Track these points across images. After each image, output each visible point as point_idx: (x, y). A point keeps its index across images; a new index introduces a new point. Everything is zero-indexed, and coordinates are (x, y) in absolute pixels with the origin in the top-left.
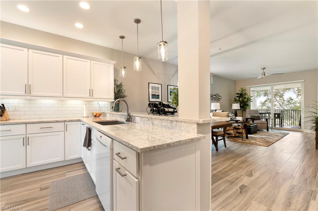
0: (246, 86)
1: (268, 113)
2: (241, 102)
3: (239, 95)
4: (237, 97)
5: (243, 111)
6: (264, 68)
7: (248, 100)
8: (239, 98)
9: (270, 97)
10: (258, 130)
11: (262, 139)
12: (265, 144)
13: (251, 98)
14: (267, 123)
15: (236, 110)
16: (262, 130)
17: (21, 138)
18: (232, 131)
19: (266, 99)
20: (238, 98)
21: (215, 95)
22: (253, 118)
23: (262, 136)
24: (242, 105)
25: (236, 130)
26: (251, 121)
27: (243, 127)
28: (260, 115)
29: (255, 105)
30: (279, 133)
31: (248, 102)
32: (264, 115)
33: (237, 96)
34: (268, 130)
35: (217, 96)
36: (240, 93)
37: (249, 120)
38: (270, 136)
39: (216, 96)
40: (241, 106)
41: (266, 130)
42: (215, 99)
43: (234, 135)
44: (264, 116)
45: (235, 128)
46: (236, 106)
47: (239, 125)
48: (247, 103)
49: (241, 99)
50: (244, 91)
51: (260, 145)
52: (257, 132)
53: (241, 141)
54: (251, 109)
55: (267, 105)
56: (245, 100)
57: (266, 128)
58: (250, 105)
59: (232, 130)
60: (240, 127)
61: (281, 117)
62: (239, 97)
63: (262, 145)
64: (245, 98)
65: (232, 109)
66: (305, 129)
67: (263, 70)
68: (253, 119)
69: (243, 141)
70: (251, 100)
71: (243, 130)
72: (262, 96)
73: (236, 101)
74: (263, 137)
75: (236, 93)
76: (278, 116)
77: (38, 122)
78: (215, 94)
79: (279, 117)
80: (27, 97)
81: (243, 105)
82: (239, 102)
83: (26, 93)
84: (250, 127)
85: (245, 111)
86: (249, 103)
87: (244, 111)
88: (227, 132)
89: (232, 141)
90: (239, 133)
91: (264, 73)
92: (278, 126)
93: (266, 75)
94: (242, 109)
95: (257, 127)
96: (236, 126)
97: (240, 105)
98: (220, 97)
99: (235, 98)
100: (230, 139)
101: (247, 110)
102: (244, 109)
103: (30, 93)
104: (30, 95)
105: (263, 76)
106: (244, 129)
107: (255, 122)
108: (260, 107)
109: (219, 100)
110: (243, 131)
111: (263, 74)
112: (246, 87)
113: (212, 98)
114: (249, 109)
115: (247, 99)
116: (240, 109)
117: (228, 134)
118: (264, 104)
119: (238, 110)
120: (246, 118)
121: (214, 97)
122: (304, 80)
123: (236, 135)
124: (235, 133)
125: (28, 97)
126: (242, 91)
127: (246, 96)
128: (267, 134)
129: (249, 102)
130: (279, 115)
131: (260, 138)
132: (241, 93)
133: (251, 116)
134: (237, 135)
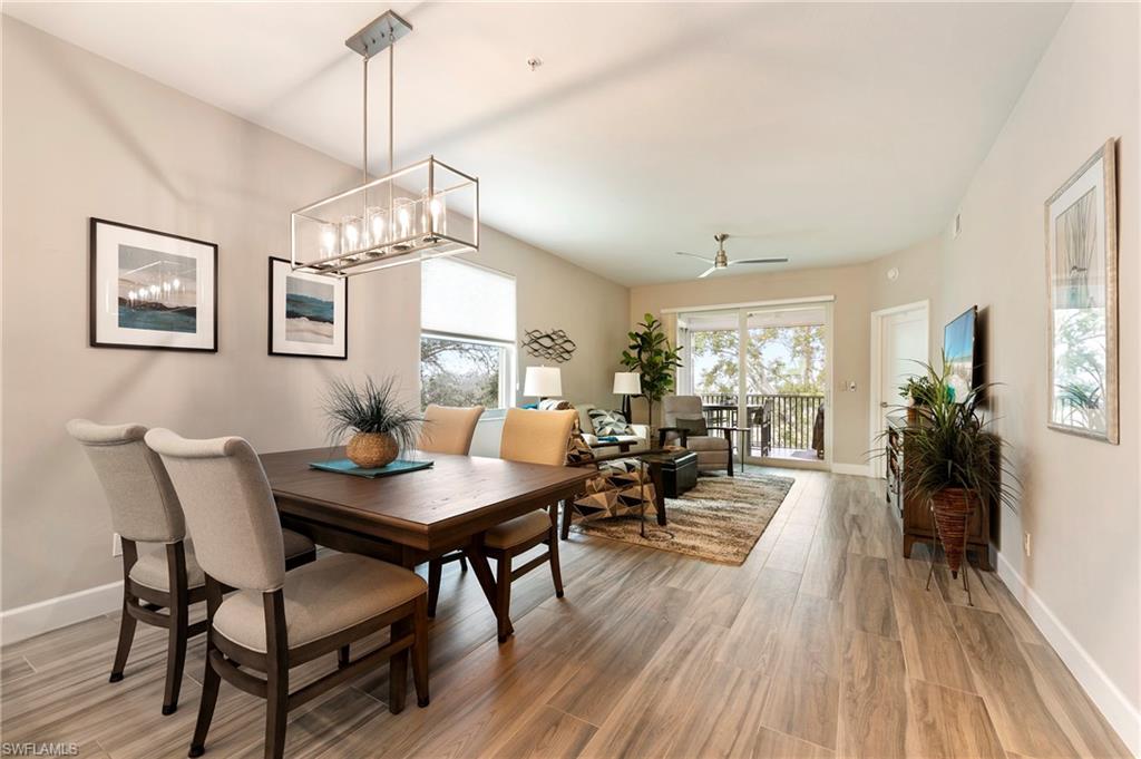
0: (664, 308)
1: (728, 408)
2: (647, 370)
3: (639, 339)
4: (633, 347)
5: (650, 402)
6: (724, 237)
7: (667, 358)
8: (639, 353)
9: (727, 357)
10: (701, 474)
11: (718, 518)
12: (730, 549)
13: (678, 353)
14: (727, 447)
15: (627, 399)
16: (713, 472)
18: (603, 494)
19: (717, 363)
20: (634, 353)
21: (548, 336)
22: (685, 427)
23: (714, 504)
24: (647, 378)
25: (619, 492)
26: (678, 441)
27: (645, 475)
28: (705, 415)
29: (690, 379)
30: (767, 484)
31: (667, 367)
32: (715, 412)
33: (633, 343)
34: (731, 473)
35: (560, 341)
36: (641, 333)
37: (671, 434)
38: (737, 499)
39: (553, 340)
40: (644, 384)
41: (726, 472)
42: (550, 351)
43: (608, 514)
44: (715, 416)
45: (617, 481)
46: (628, 383)
47: (630, 467)
48: (666, 371)
49: (644, 356)
50: (655, 325)
51: (713, 561)
52: (696, 483)
53: (637, 540)
54: (678, 394)
55: (718, 380)
56: (658, 359)
57: (726, 465)
58: (675, 378)
59: (600, 491)
60: (635, 475)
61: (764, 420)
62: (641, 348)
63: (720, 558)
64: (659, 353)
65: (615, 392)
66: (835, 460)
67: (718, 243)
68: (685, 433)
69: (645, 542)
70: (678, 362)
71: (645, 487)
72: (708, 353)
73: (628, 363)
74: (718, 509)
75: (630, 334)
76: (758, 416)
78: (550, 332)
79: (759, 421)
81: (653, 380)
82: (638, 368)
84: (674, 467)
85: (659, 399)
86: (670, 372)
87: (655, 402)
88: (579, 502)
89: (601, 547)
90: (630, 502)
91: (723, 255)
92: (756, 453)
93: (729, 263)
94: (648, 393)
95: (696, 463)
96: (618, 471)
97: (642, 377)
98: (568, 346)
99: (625, 353)
100: (592, 533)
101: (664, 398)
102: (654, 393)
105: (720, 267)
106: (652, 481)
107: (692, 441)
108: (702, 387)
109: (566, 356)
110: (648, 492)
111: (720, 259)
112: (663, 311)
113: (536, 346)
114: (671, 394)
115: (663, 355)
116: (640, 392)
117: (586, 511)
118: (710, 378)
119: (635, 396)
120: (662, 427)
121: (547, 342)
122: (835, 297)
123: (619, 513)
124: (615, 502)
126: (649, 327)
127: (663, 346)
128: (729, 490)
129: (671, 366)
130: (760, 412)
131: (707, 512)
132: (645, 333)
133: (678, 420)
134: (624, 510)
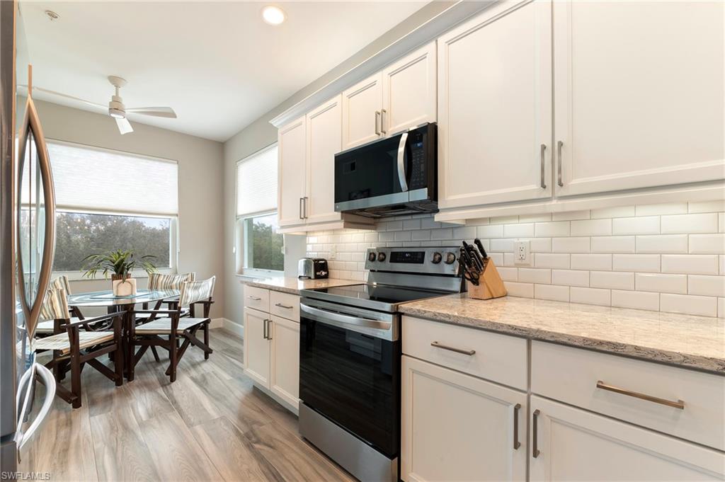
17: (507, 404)
77: (585, 339)
80: (548, 204)
83: (544, 186)
103: (561, 185)
104: (560, 192)
125: (554, 202)
